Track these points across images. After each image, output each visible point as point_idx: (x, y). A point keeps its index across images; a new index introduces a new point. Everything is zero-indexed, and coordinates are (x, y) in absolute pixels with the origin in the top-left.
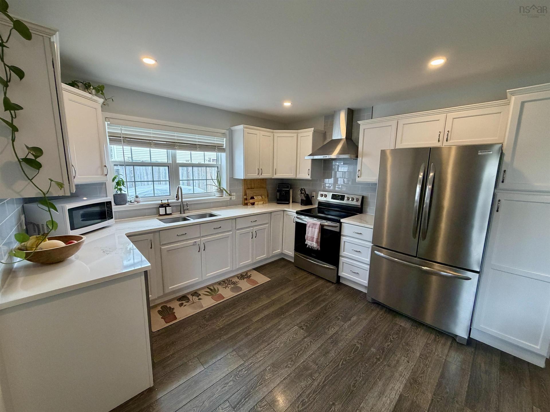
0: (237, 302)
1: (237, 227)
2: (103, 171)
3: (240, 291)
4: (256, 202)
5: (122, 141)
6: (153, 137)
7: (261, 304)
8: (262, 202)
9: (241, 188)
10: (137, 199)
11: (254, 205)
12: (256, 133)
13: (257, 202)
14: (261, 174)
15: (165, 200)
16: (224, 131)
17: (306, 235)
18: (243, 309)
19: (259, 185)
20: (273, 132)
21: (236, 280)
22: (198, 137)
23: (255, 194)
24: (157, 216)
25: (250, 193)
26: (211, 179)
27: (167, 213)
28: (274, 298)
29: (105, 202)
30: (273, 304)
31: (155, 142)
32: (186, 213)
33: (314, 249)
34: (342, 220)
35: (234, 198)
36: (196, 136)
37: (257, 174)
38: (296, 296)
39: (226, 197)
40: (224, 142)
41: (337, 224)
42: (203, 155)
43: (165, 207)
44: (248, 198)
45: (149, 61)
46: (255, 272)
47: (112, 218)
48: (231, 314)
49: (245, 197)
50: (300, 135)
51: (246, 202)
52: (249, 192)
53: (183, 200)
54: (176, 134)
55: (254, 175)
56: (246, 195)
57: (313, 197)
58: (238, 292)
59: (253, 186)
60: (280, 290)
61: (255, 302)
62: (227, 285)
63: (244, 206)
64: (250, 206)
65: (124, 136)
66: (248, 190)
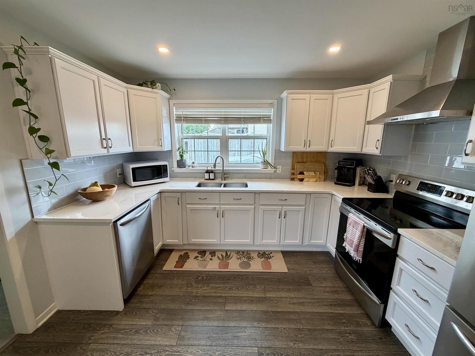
0: (232, 279)
1: (260, 202)
2: (159, 143)
3: (247, 268)
4: (306, 178)
5: (183, 120)
6: (205, 115)
7: (251, 294)
8: (315, 179)
9: (289, 161)
10: (193, 165)
11: (303, 181)
12: (305, 98)
13: (308, 179)
14: (309, 147)
15: (210, 167)
16: (271, 101)
17: (345, 234)
18: (230, 289)
19: (315, 159)
20: (333, 94)
21: (255, 255)
22: (243, 110)
23: (306, 169)
24: (203, 180)
25: (299, 168)
26: (258, 150)
27: (210, 178)
28: (268, 295)
29: (161, 165)
30: (262, 302)
31: (205, 118)
32: (226, 180)
33: (354, 258)
34: (400, 231)
35: (279, 171)
36: (242, 110)
37: (303, 147)
38: (298, 309)
39: (270, 170)
40: (271, 112)
41: (390, 234)
42: (253, 127)
43: (209, 173)
44: (295, 172)
45: (163, 50)
46: (281, 255)
47: (167, 177)
48: (216, 288)
49: (293, 171)
50: (372, 91)
51: (293, 177)
52: (297, 166)
53: (225, 168)
54: (224, 110)
55: (300, 148)
56: (294, 170)
57: (392, 181)
58: (244, 268)
59: (305, 160)
60: (285, 290)
61: (247, 288)
62: (242, 256)
63: (291, 181)
64: (297, 182)
65: (184, 116)
66: (297, 164)
